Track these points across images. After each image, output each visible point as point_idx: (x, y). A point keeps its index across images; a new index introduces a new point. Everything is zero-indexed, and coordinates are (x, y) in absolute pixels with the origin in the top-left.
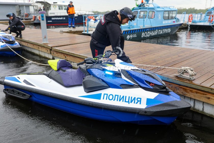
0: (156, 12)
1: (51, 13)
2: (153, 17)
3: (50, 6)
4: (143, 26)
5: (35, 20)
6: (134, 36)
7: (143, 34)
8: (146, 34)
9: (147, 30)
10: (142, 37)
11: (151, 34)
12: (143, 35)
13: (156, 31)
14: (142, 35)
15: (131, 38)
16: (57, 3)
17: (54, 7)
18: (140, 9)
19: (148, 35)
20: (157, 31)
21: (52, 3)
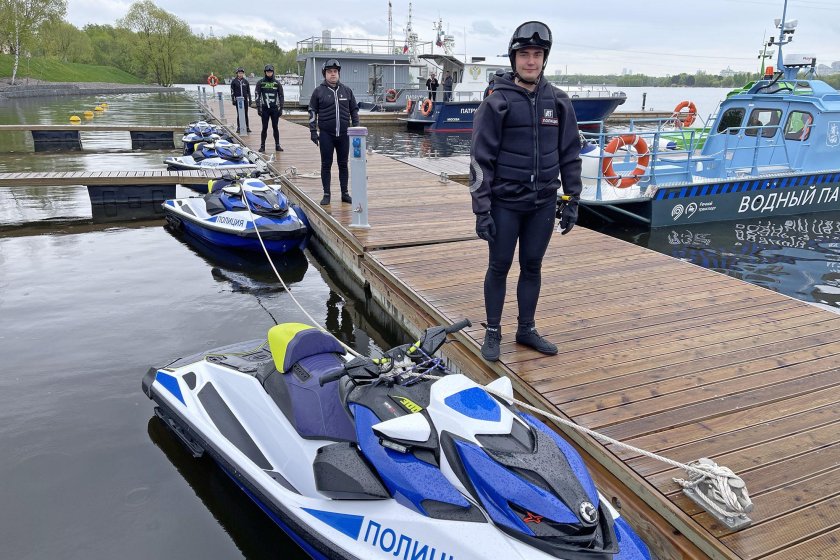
0: (817, 118)
1: (459, 94)
2: (802, 138)
3: (462, 70)
4: (749, 170)
5: (410, 112)
6: (704, 207)
7: (746, 201)
8: (759, 200)
9: (768, 188)
10: (740, 211)
11: (783, 203)
12: (747, 204)
13: (811, 191)
14: (742, 204)
15: (689, 213)
16: (483, 59)
17: (472, 73)
18: (754, 99)
19: (769, 205)
20: (814, 192)
21: (469, 61)
